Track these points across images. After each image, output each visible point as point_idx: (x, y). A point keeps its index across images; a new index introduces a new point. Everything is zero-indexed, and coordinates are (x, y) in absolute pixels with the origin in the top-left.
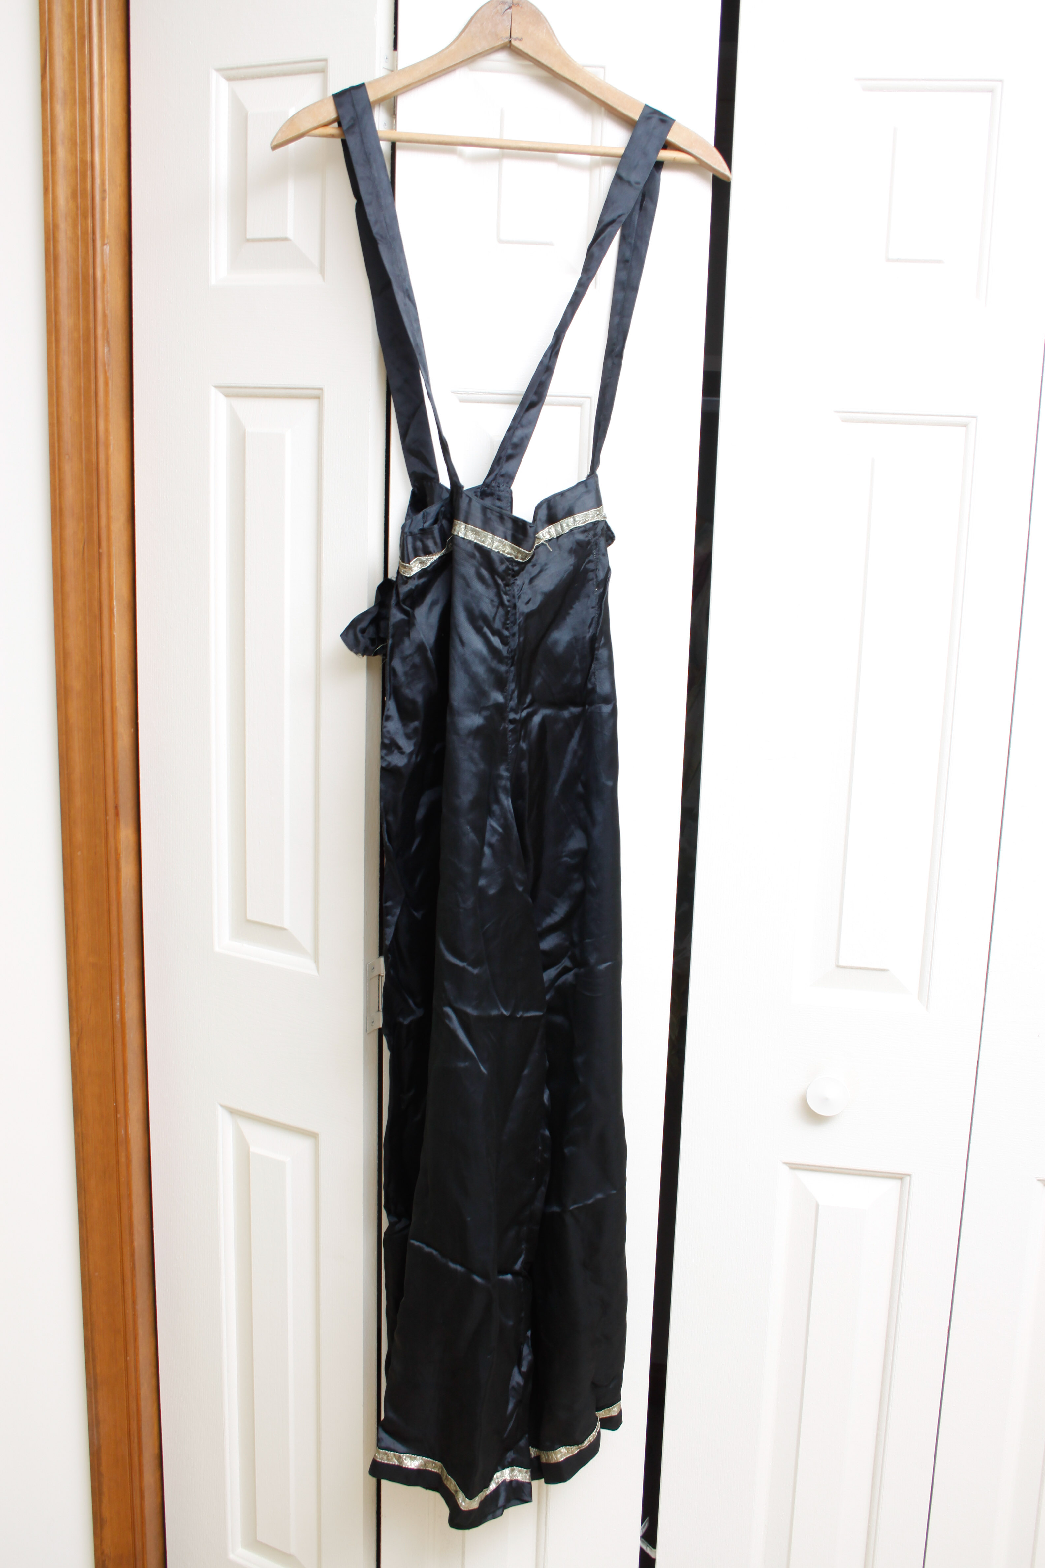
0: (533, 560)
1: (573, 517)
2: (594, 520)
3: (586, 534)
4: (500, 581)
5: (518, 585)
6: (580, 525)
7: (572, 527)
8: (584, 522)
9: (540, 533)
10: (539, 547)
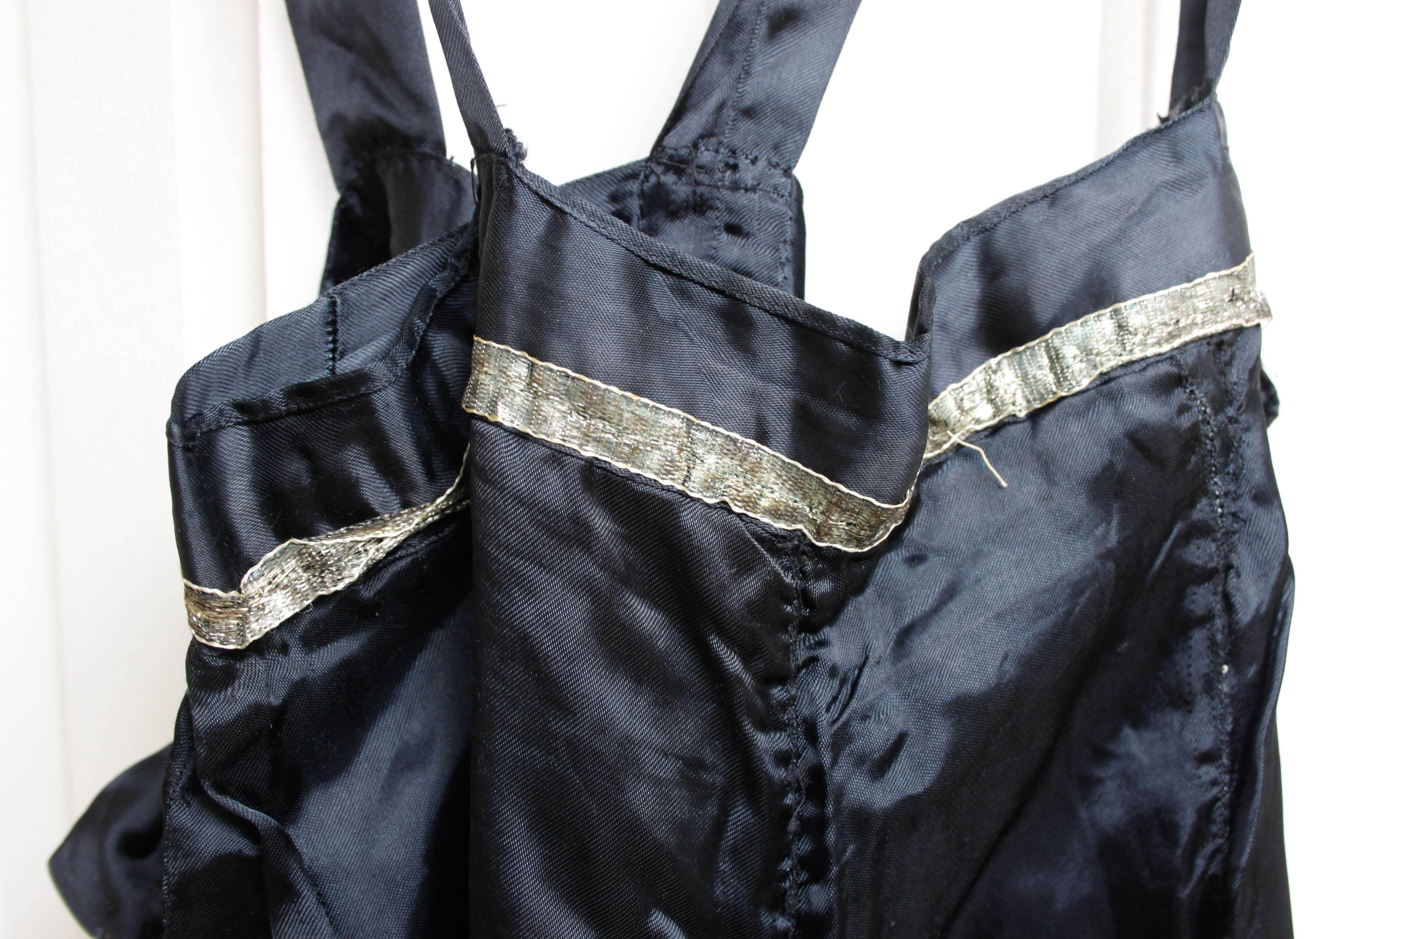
0: (912, 533)
1: (1116, 312)
2: (1219, 327)
3: (1180, 396)
4: (733, 663)
5: (833, 672)
6: (1151, 352)
7: (1114, 363)
8: (1171, 336)
9: (943, 394)
10: (940, 465)
